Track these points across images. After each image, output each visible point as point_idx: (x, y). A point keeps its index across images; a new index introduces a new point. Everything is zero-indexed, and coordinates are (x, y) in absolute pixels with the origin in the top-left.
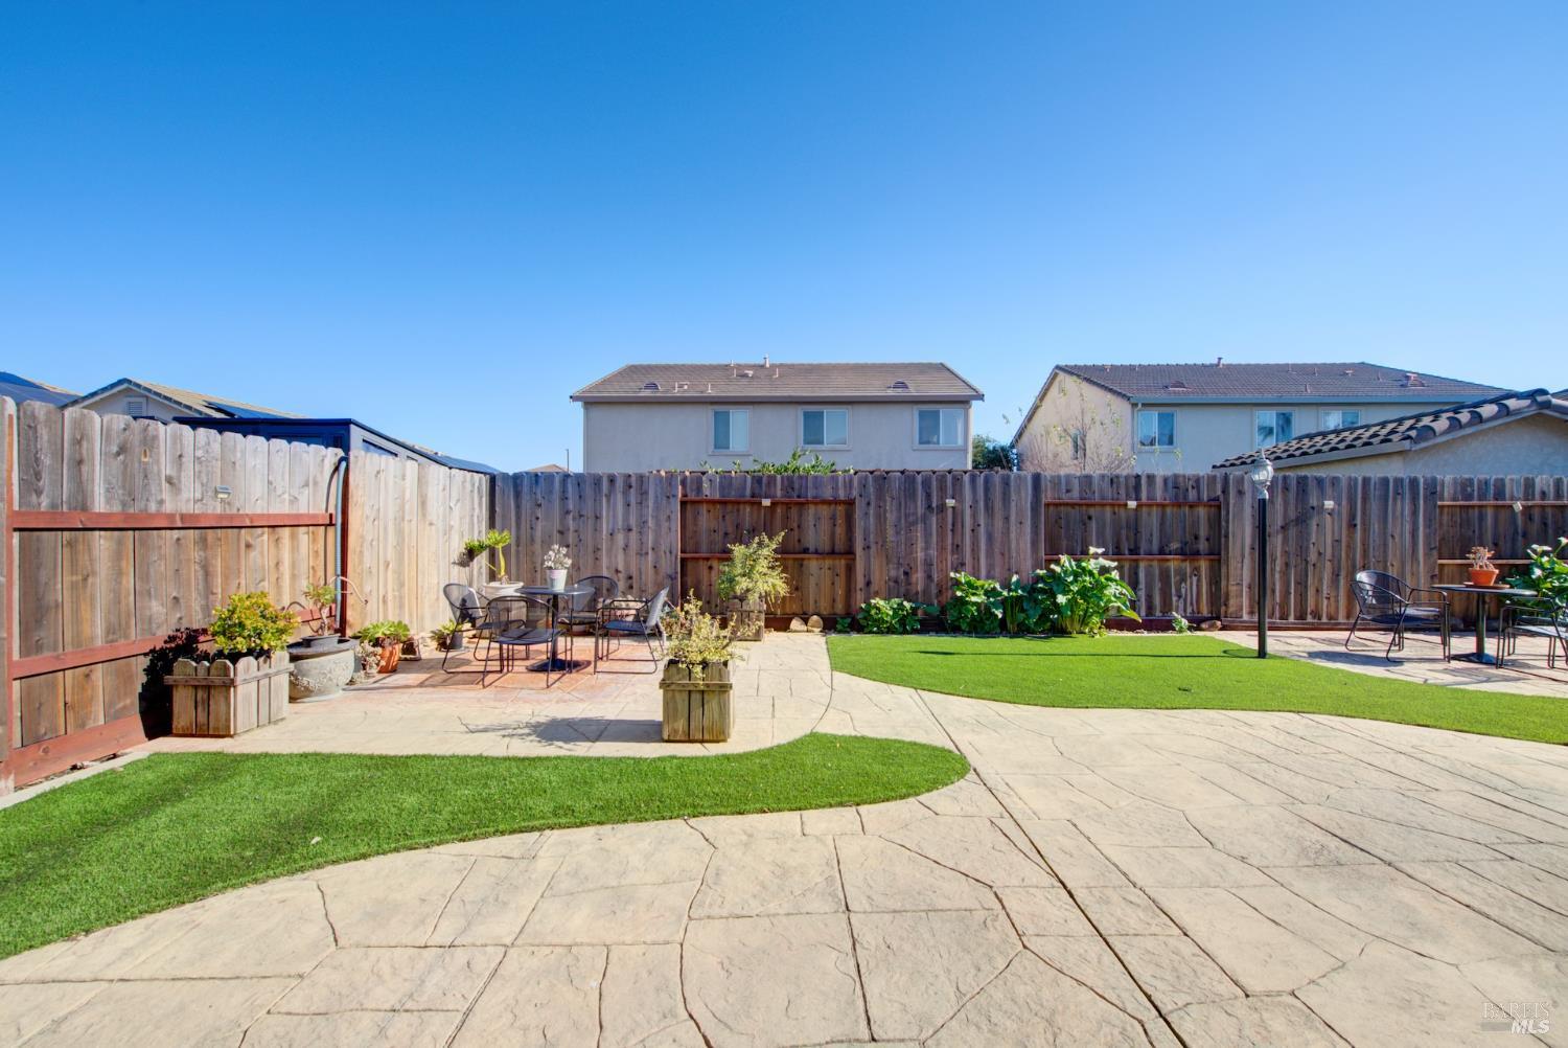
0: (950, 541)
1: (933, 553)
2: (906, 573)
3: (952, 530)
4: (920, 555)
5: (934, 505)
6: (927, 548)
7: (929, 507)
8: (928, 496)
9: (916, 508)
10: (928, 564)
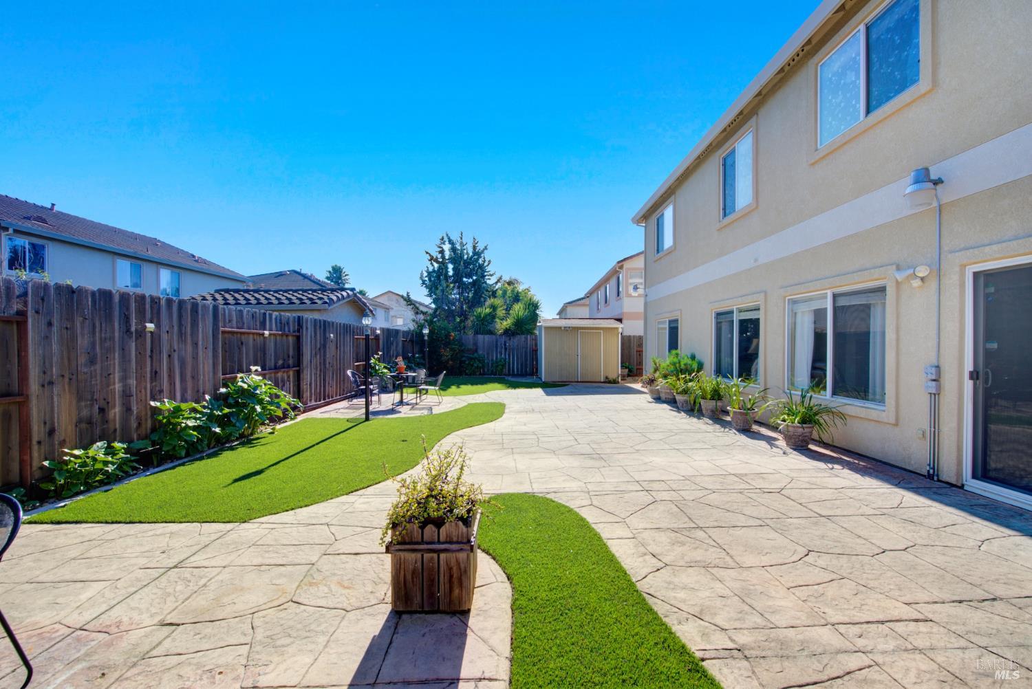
0: (148, 369)
1: (133, 382)
2: (102, 410)
3: (151, 357)
4: (118, 386)
5: (133, 329)
6: (124, 379)
7: (128, 331)
8: (127, 319)
9: (113, 332)
10: (126, 395)
